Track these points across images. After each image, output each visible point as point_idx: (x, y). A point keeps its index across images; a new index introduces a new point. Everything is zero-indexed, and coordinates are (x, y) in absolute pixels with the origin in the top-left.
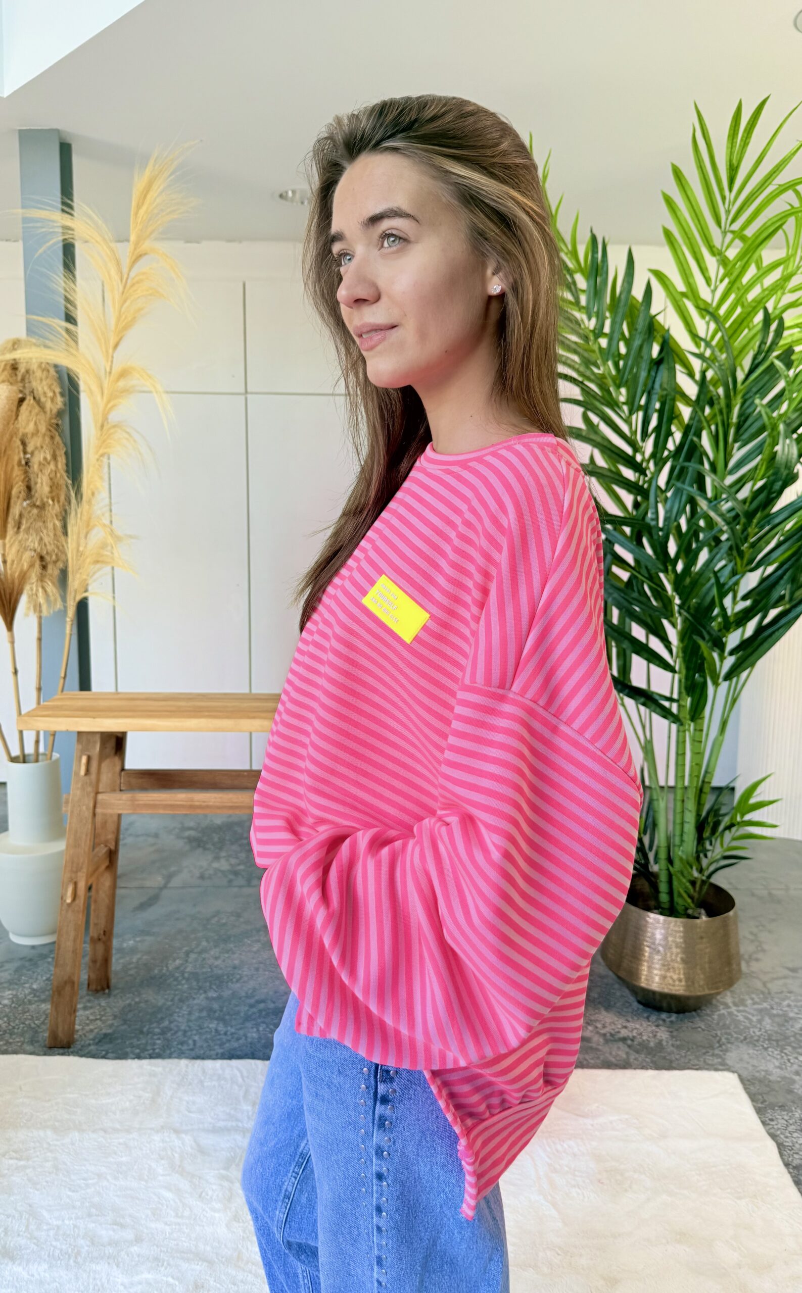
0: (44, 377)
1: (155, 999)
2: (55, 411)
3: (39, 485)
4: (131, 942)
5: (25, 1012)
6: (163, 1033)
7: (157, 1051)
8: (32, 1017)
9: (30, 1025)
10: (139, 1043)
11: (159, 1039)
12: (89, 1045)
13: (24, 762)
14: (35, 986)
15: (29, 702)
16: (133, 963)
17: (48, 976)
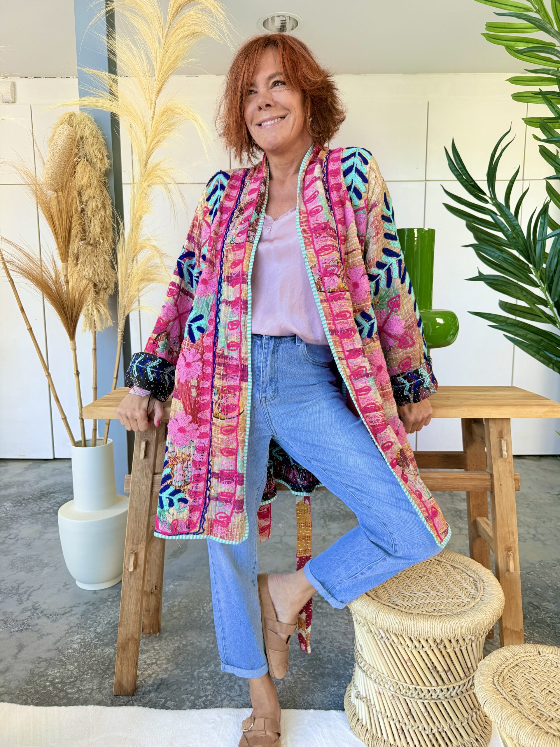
0: (95, 142)
1: (199, 642)
2: (103, 169)
3: (92, 227)
4: (172, 586)
5: (92, 657)
6: (212, 678)
7: (209, 697)
8: (98, 662)
9: (96, 670)
10: (192, 689)
11: (209, 684)
12: (150, 692)
13: (85, 446)
14: (99, 630)
15: (88, 398)
16: (175, 606)
17: (109, 619)
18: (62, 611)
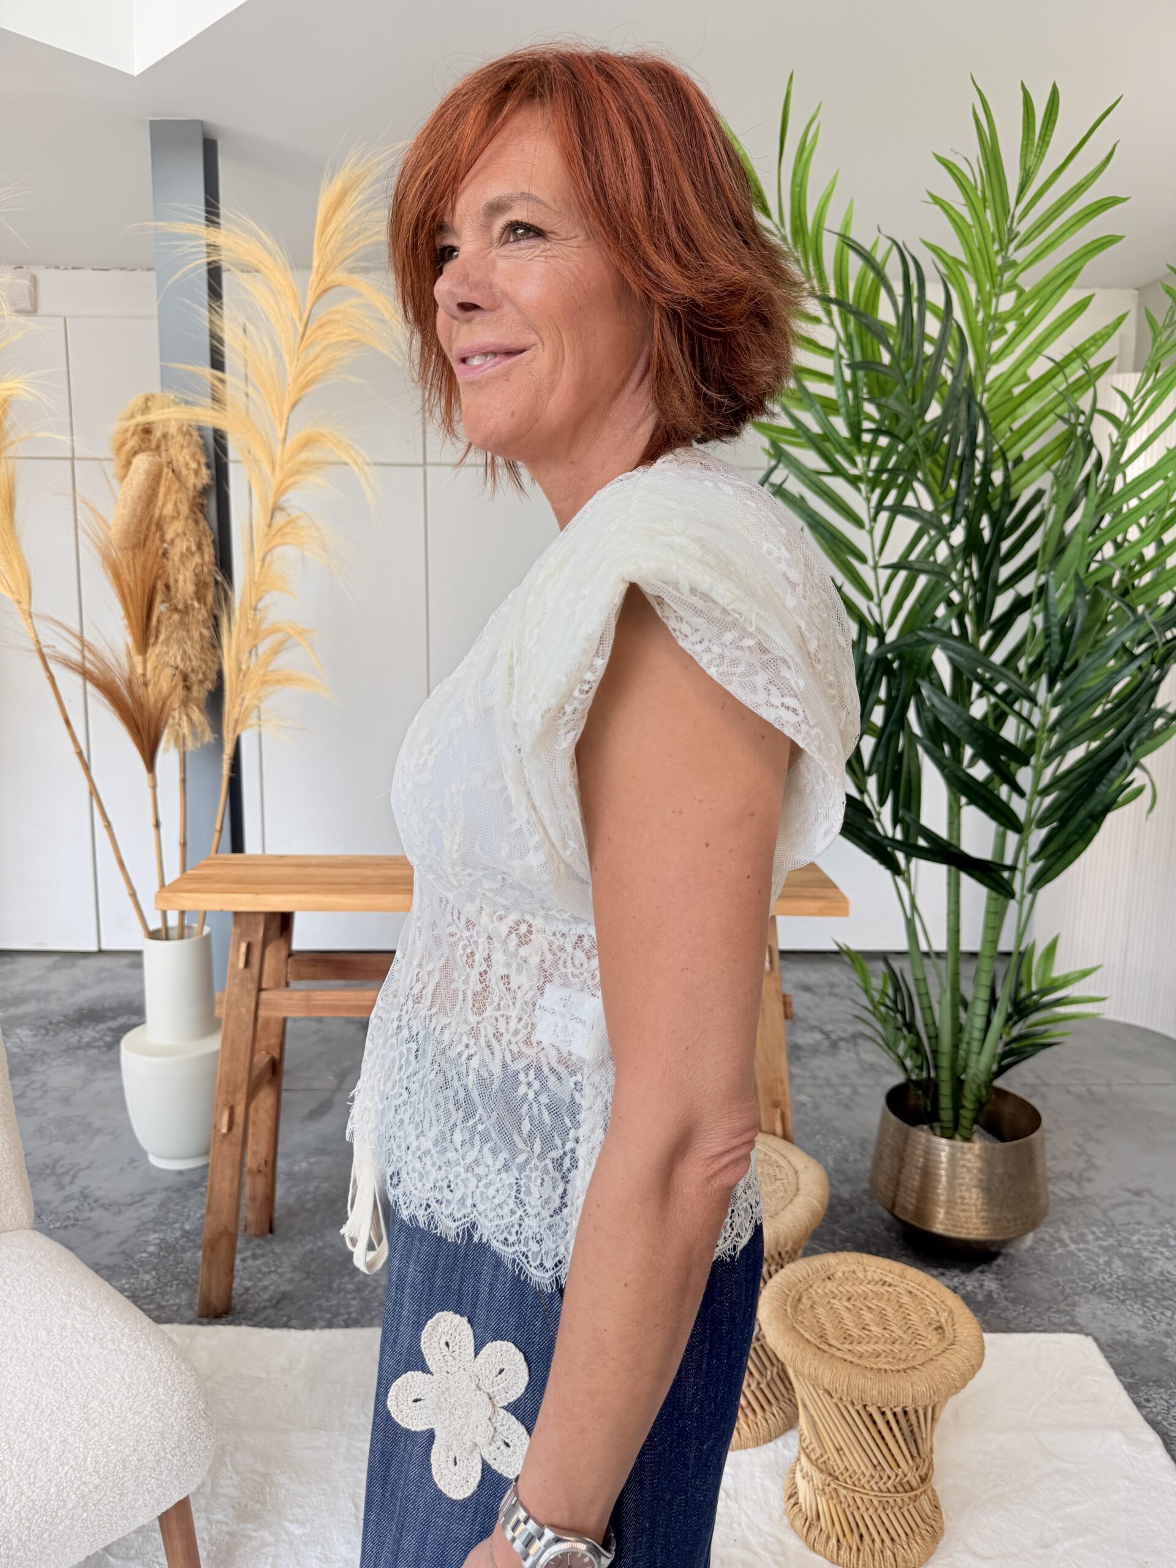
0: (185, 443)
2: (200, 487)
3: (179, 583)
8: (188, 1269)
10: (329, 1304)
13: (167, 938)
14: (187, 1227)
17: (202, 1212)
18: (129, 1200)
